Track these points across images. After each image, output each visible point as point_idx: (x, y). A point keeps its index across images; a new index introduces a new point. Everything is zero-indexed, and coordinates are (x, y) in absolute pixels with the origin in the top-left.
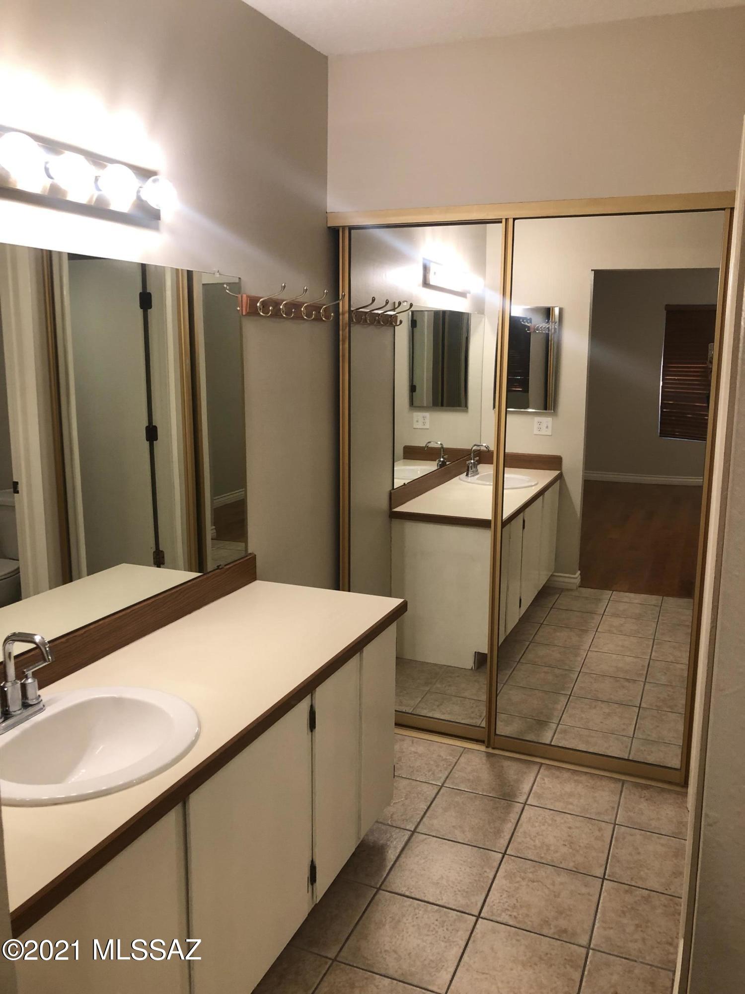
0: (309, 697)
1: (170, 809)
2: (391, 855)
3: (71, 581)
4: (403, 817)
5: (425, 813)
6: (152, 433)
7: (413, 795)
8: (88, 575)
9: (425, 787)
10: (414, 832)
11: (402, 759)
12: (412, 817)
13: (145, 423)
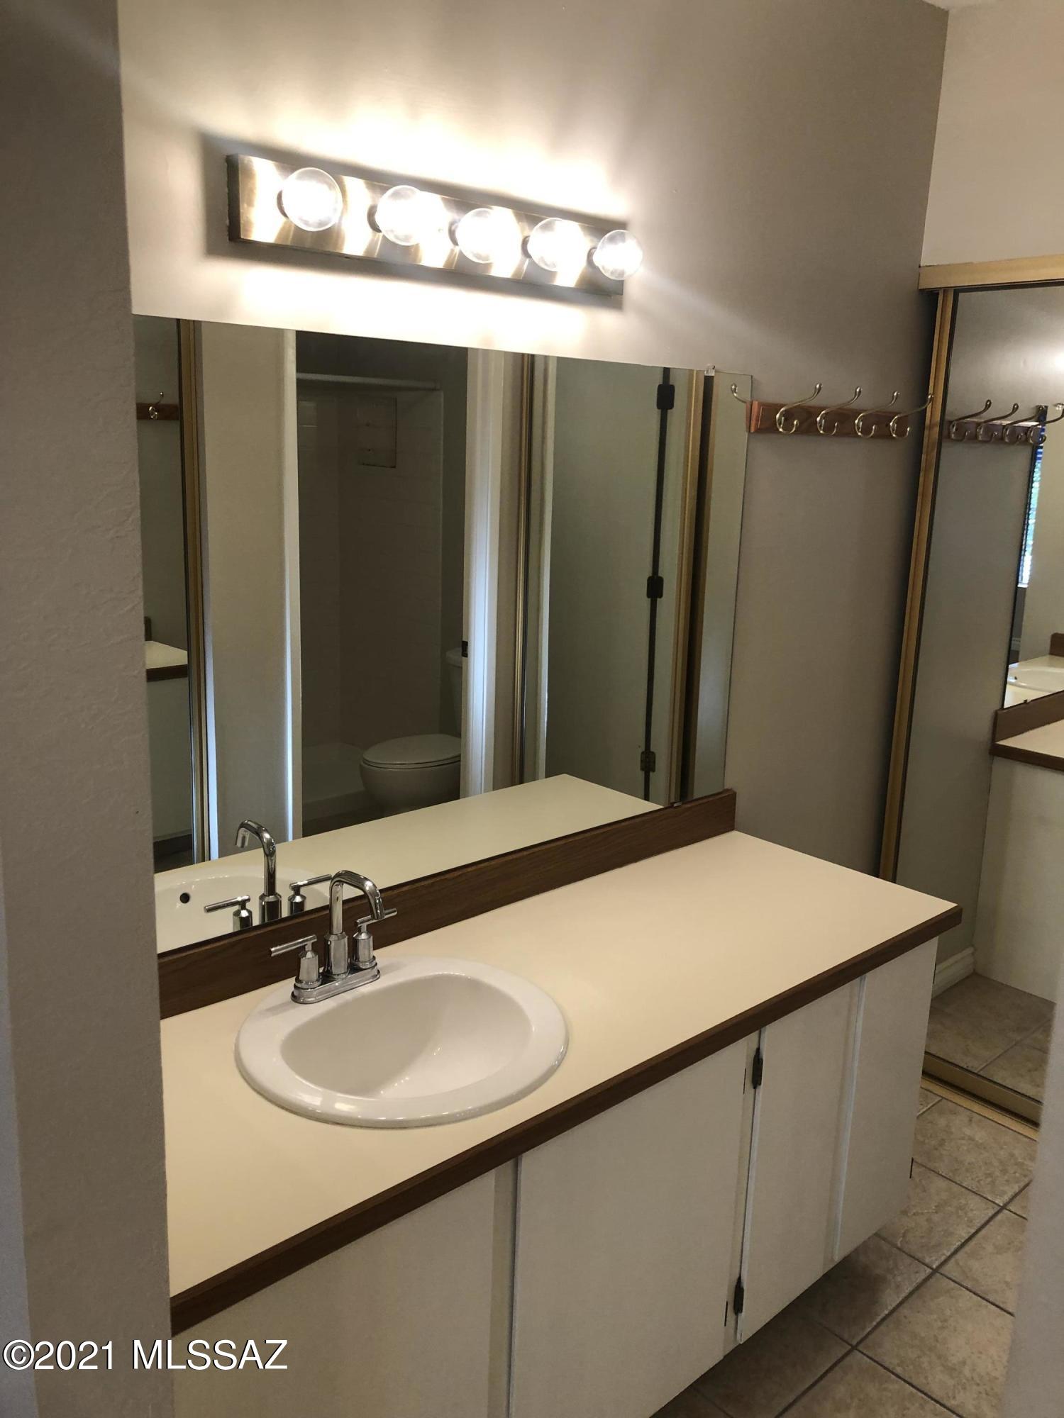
0: (754, 1036)
1: (488, 1170)
2: (890, 1299)
3: (521, 782)
4: (923, 1241)
5: (963, 1245)
6: (655, 587)
7: (949, 1208)
8: (547, 776)
9: (974, 1202)
10: (935, 1271)
11: (946, 1144)
12: (939, 1245)
13: (648, 572)
